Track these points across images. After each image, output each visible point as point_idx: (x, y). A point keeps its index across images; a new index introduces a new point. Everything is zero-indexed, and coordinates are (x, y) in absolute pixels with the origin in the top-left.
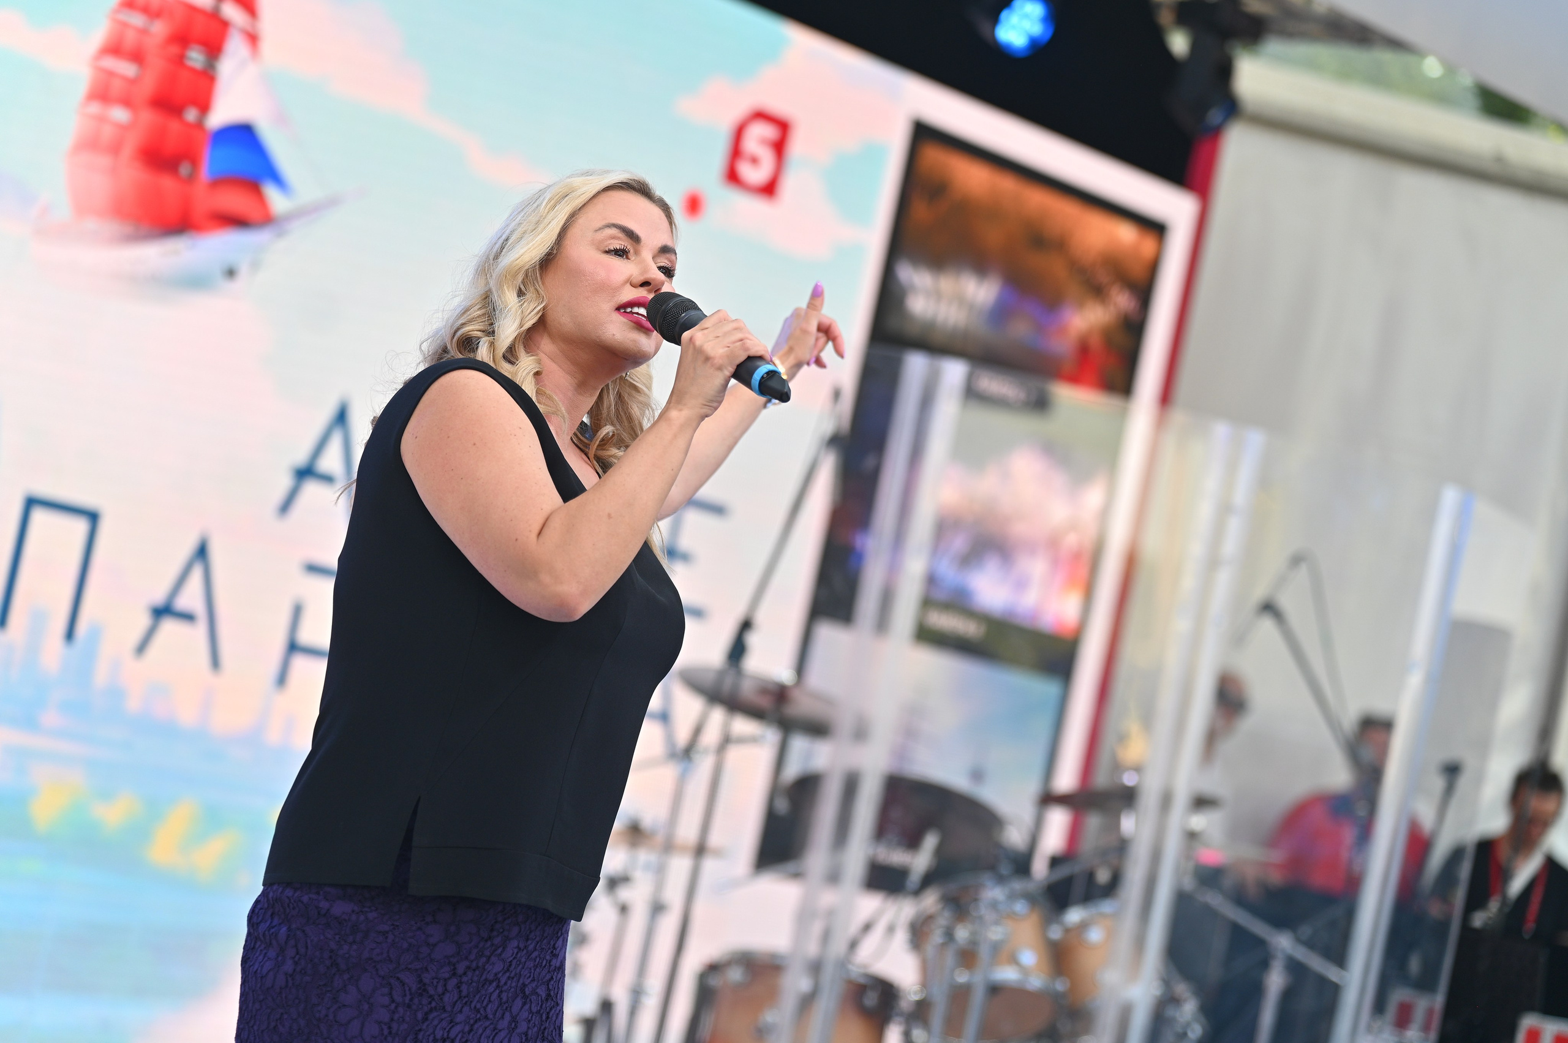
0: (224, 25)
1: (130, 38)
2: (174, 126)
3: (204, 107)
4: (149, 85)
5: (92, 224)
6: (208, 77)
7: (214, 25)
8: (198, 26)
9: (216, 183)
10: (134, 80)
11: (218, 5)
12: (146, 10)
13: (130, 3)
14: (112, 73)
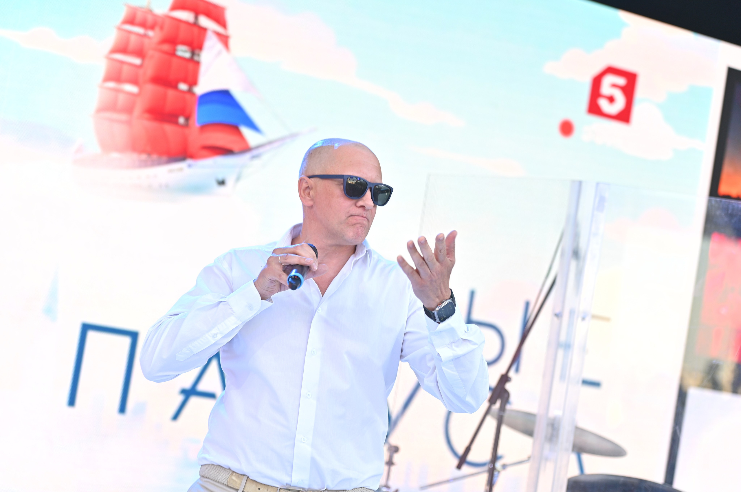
0: (204, 30)
1: (134, 41)
2: (171, 93)
3: (193, 82)
4: (150, 70)
5: (115, 155)
6: (194, 63)
7: (196, 30)
8: (183, 33)
9: (204, 127)
10: (140, 67)
11: (196, 18)
12: (143, 25)
13: (131, 20)
14: (122, 62)
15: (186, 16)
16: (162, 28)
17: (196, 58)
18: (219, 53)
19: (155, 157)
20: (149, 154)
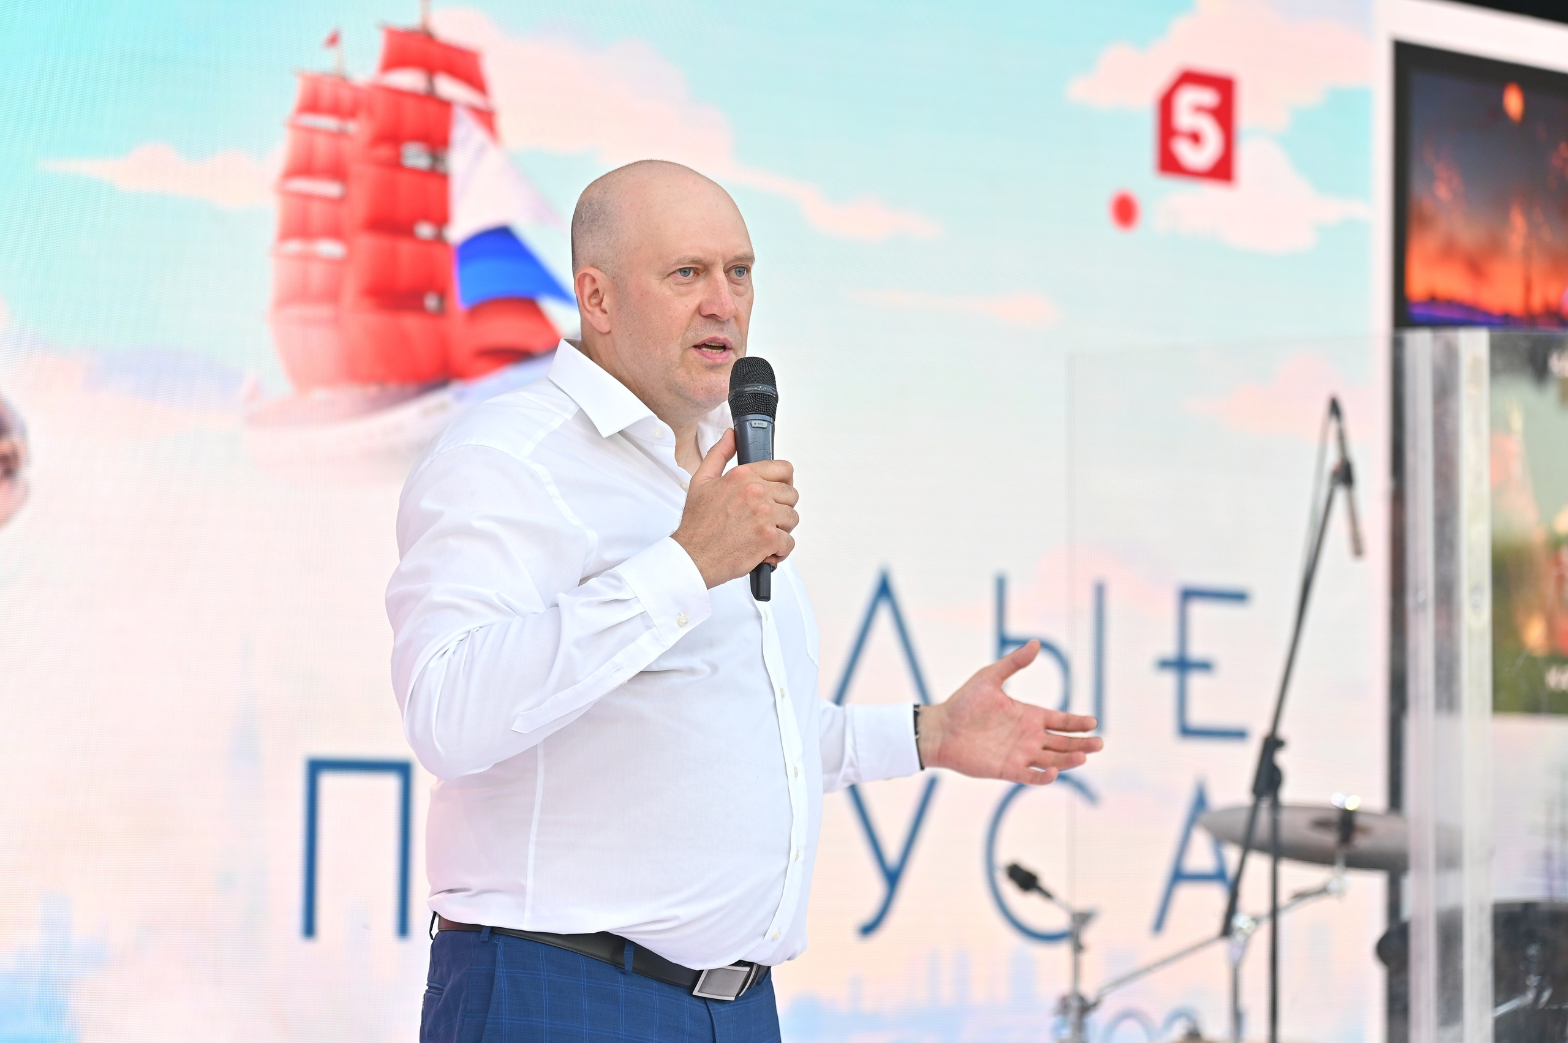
0: (446, 106)
1: (323, 148)
2: (405, 247)
3: (441, 219)
4: (359, 207)
5: (321, 395)
6: (438, 177)
7: (432, 108)
8: (412, 115)
9: (477, 310)
10: (339, 201)
11: (430, 82)
12: (336, 110)
13: (311, 105)
14: (307, 197)
15: (409, 80)
16: (370, 112)
17: (440, 168)
18: (481, 151)
19: (393, 387)
20: (381, 381)
